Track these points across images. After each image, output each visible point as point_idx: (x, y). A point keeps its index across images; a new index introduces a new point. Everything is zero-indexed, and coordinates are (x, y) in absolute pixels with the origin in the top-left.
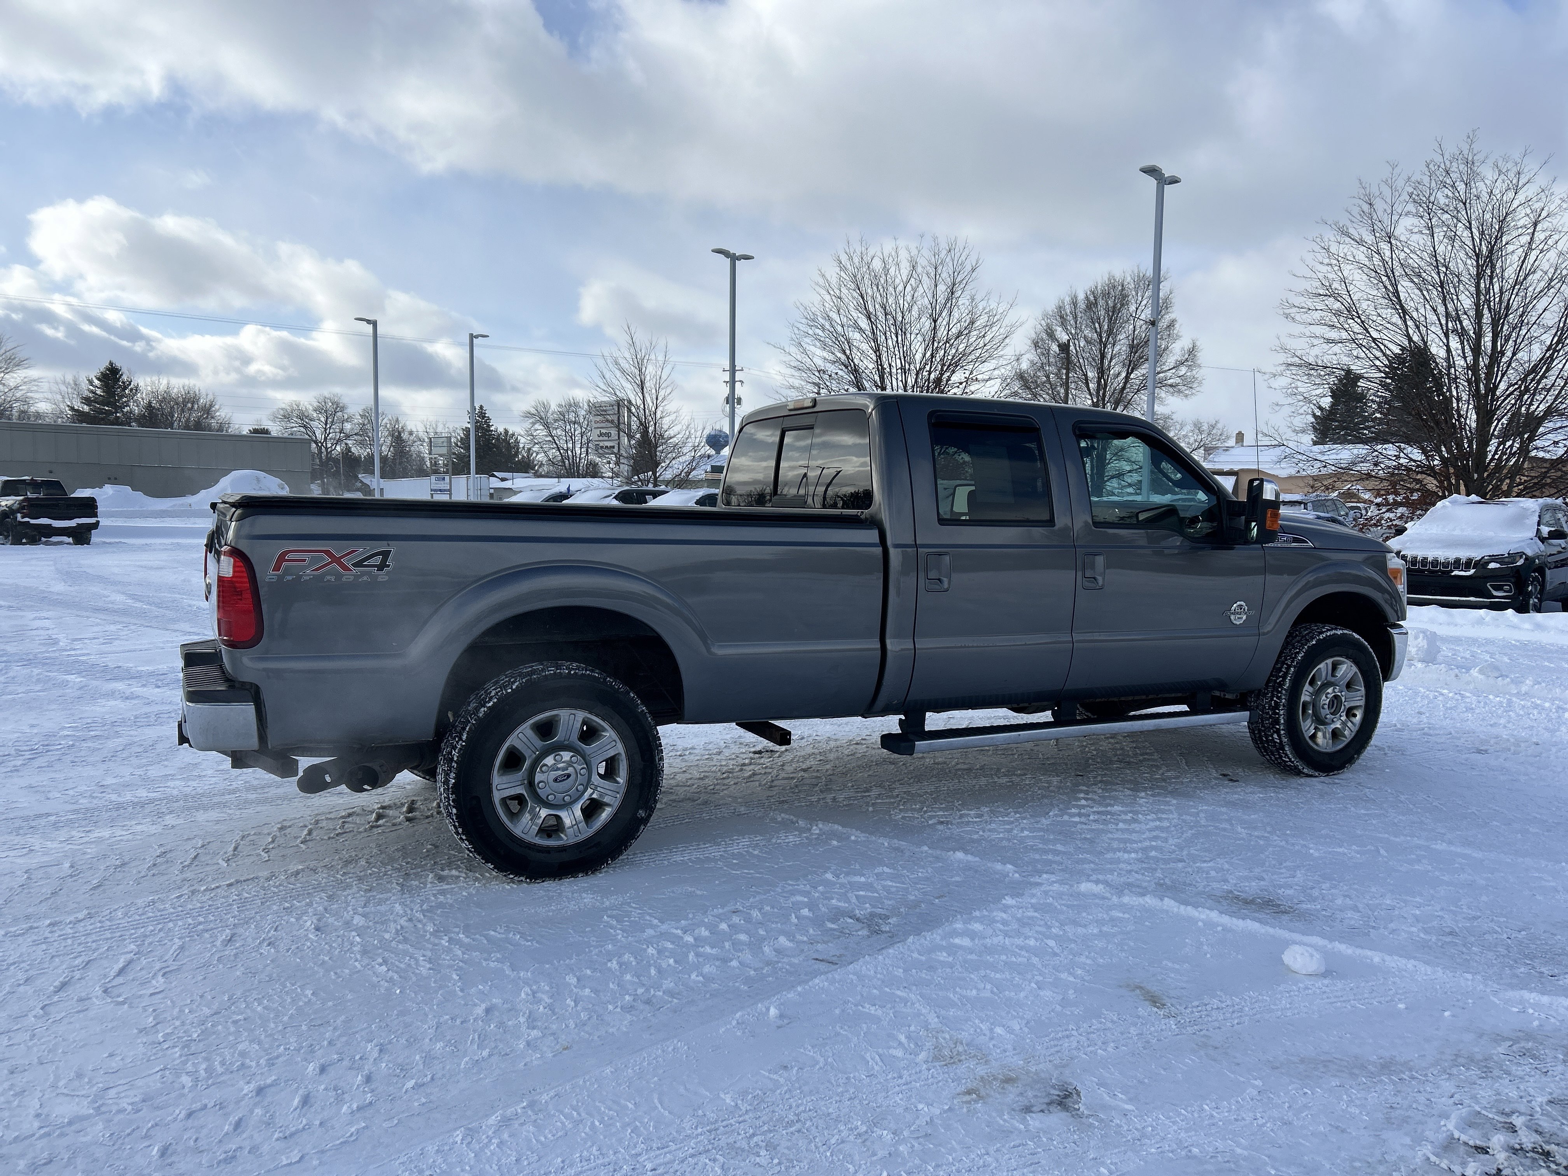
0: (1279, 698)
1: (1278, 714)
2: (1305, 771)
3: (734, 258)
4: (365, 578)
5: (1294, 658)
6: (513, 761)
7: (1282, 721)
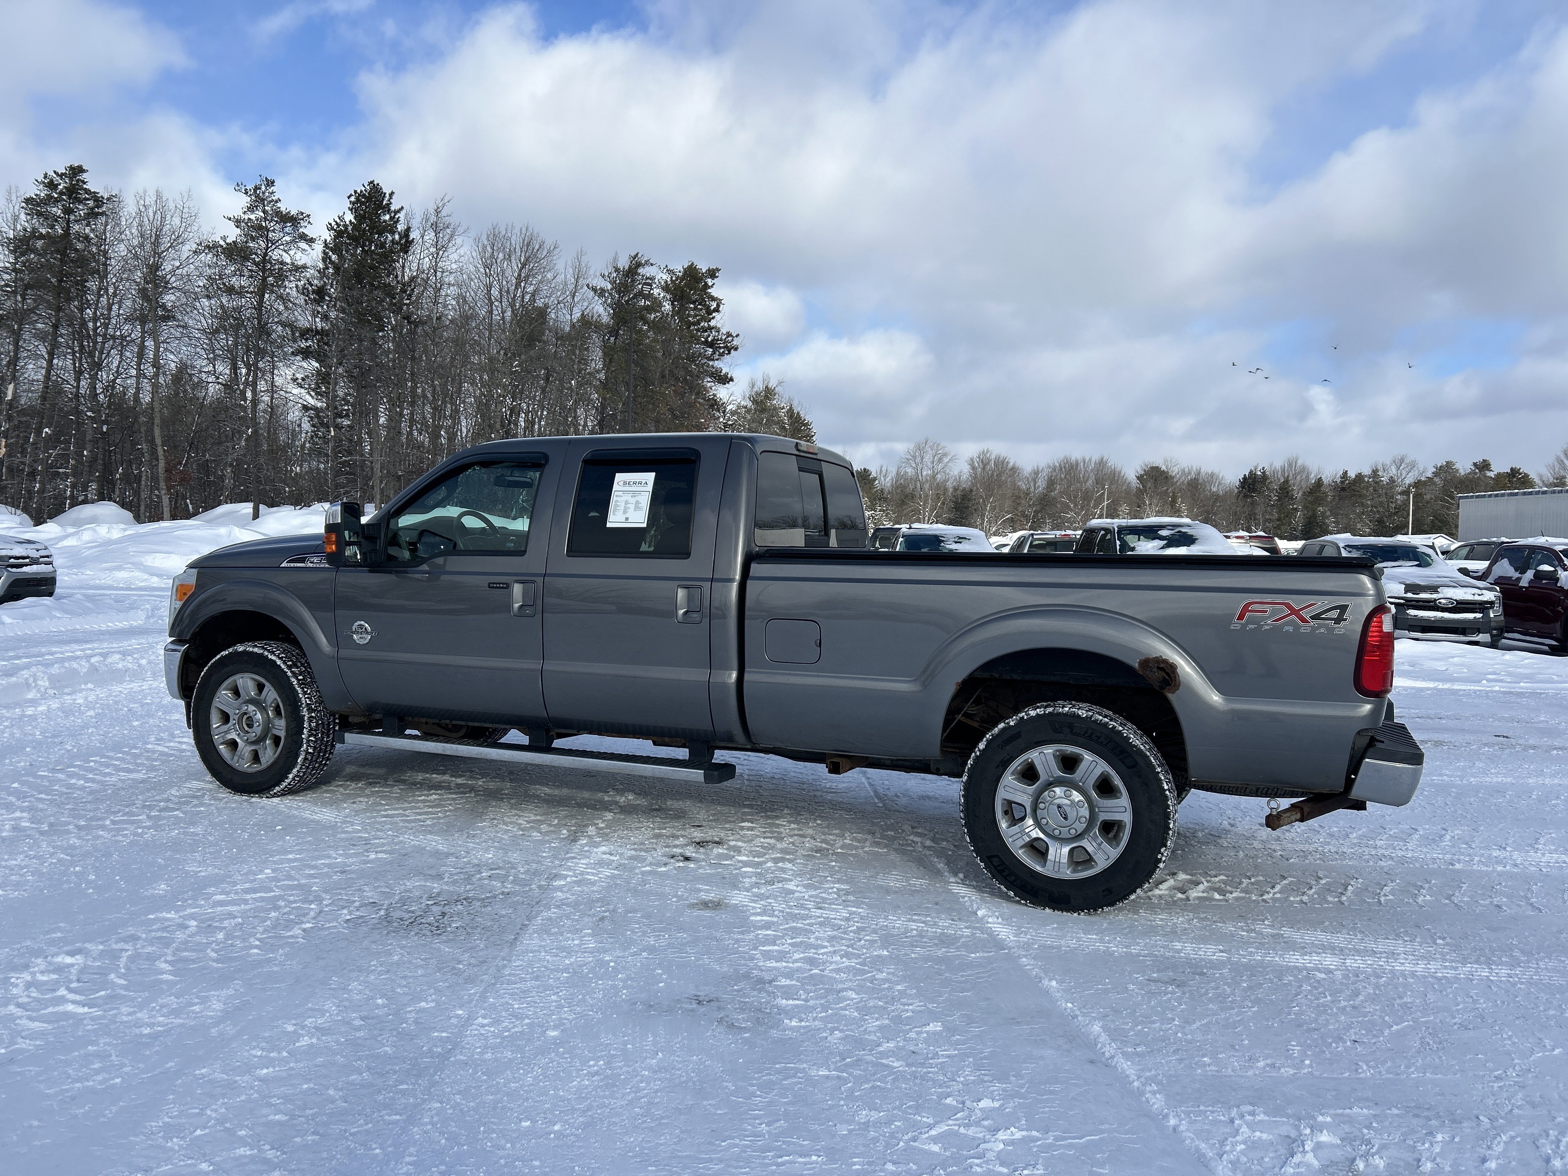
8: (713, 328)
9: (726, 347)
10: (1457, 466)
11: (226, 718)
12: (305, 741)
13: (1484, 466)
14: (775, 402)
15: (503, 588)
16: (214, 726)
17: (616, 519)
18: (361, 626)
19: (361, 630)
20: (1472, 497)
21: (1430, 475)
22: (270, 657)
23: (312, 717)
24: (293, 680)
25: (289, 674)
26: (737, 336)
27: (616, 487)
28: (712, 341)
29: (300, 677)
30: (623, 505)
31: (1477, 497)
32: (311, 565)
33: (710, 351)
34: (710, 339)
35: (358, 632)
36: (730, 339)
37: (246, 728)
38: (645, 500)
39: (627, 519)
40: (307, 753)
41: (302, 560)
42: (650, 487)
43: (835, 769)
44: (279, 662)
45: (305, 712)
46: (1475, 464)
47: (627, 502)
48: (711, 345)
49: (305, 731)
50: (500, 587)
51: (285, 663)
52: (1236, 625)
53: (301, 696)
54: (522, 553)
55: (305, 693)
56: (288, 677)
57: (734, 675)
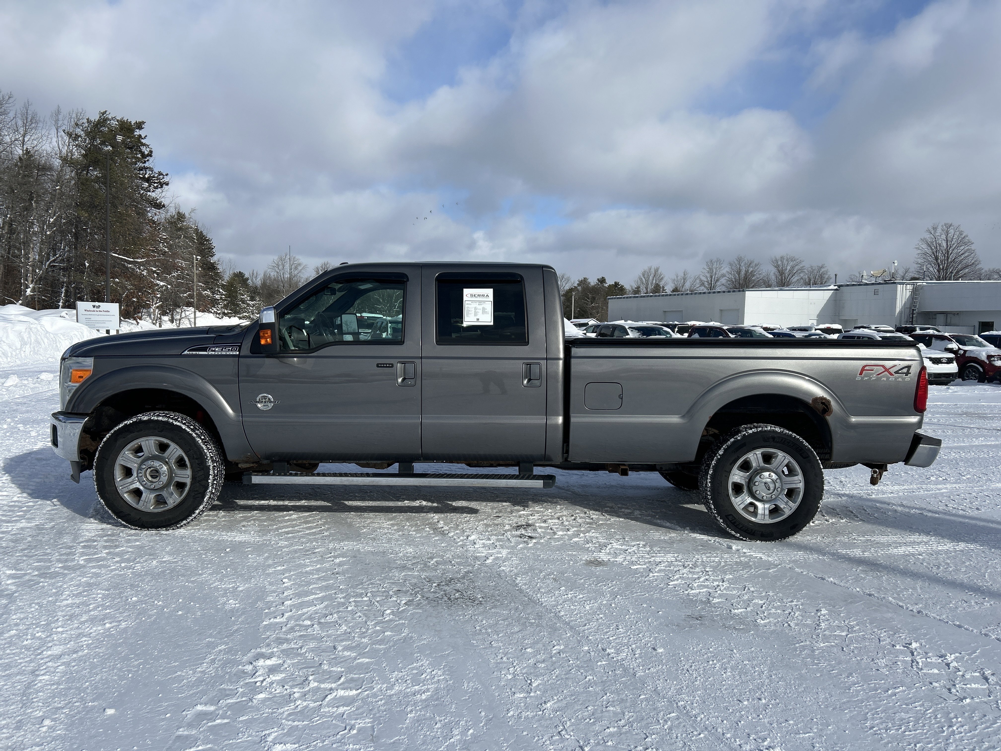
8: (147, 168)
9: (160, 183)
10: (589, 280)
11: (128, 472)
12: (210, 484)
13: (602, 281)
14: (185, 224)
15: (389, 367)
16: (118, 480)
17: (469, 320)
18: (265, 397)
19: (265, 400)
20: (615, 298)
21: (576, 285)
22: (175, 423)
23: (214, 466)
24: (198, 439)
25: (194, 435)
26: (167, 175)
27: (465, 298)
28: (148, 177)
29: (203, 437)
30: (473, 310)
31: (618, 298)
32: (213, 353)
33: (146, 185)
34: (146, 176)
35: (262, 402)
36: (161, 177)
37: (150, 479)
38: (489, 307)
39: (478, 319)
40: (212, 493)
41: (205, 349)
42: (491, 298)
43: (624, 473)
44: (184, 427)
45: (210, 463)
46: (598, 280)
47: (475, 308)
48: (148, 180)
49: (211, 477)
50: (386, 367)
51: (188, 427)
52: (859, 378)
53: (206, 451)
54: (401, 343)
55: (208, 449)
56: (194, 438)
57: (560, 420)
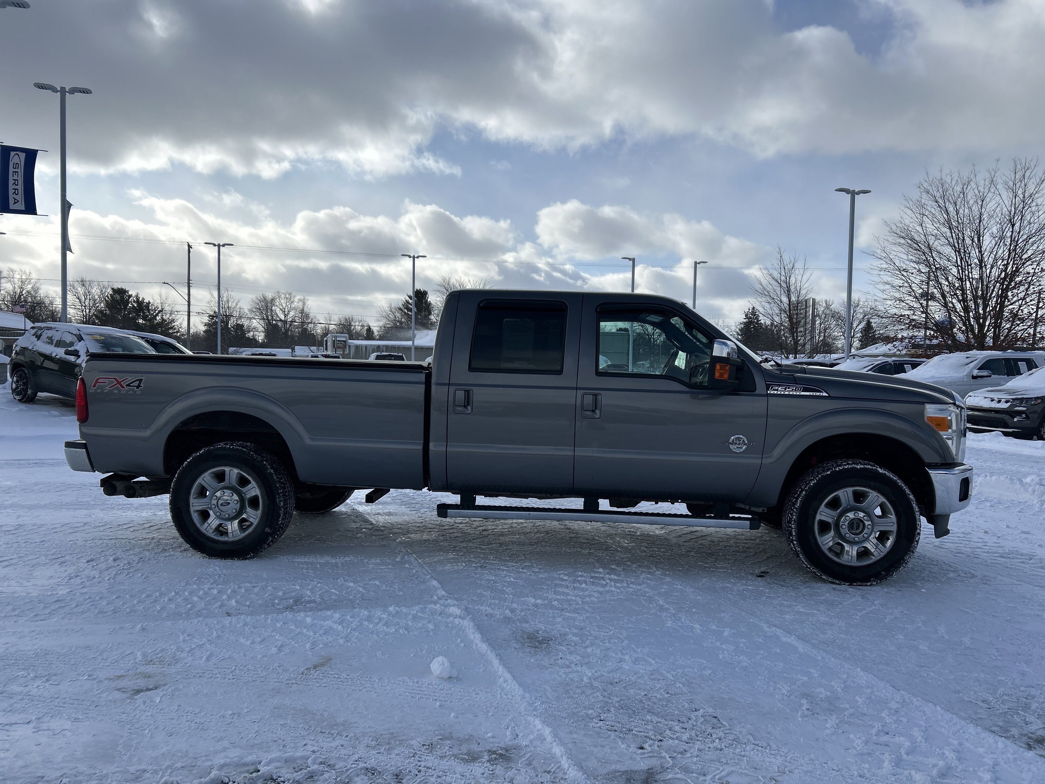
0: (792, 514)
1: (790, 527)
2: (824, 577)
3: (853, 194)
4: (131, 392)
5: (807, 484)
6: (202, 493)
7: (794, 534)
